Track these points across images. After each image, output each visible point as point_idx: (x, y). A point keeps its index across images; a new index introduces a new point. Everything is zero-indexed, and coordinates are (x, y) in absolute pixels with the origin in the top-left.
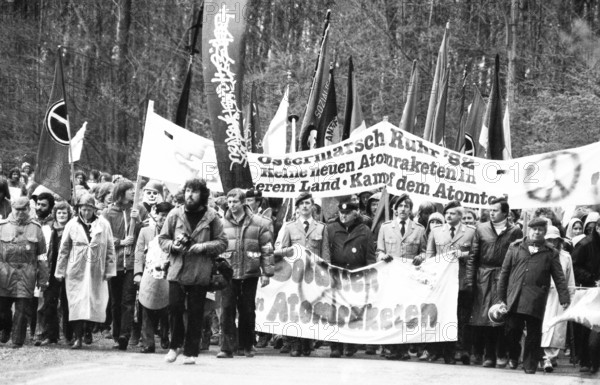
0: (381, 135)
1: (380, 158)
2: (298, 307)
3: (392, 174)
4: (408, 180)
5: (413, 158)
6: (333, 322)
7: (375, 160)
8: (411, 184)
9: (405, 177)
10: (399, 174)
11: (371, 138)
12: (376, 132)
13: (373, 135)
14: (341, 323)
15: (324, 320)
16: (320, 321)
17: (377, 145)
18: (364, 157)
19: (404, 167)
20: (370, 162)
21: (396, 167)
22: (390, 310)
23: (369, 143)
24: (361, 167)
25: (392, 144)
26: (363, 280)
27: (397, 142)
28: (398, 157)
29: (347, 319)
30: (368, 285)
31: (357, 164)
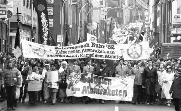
0: (89, 44)
1: (88, 50)
2: (89, 90)
3: (93, 54)
4: (97, 55)
5: (98, 49)
6: (99, 93)
7: (86, 50)
8: (98, 55)
9: (97, 54)
10: (95, 53)
11: (85, 45)
12: (87, 43)
13: (86, 44)
14: (101, 94)
15: (96, 93)
16: (95, 93)
17: (87, 46)
18: (83, 49)
19: (96, 52)
20: (85, 51)
21: (94, 52)
22: (114, 91)
23: (85, 46)
24: (82, 52)
25: (92, 46)
26: (107, 81)
27: (93, 46)
28: (94, 49)
29: (103, 92)
30: (109, 83)
31: (81, 51)
